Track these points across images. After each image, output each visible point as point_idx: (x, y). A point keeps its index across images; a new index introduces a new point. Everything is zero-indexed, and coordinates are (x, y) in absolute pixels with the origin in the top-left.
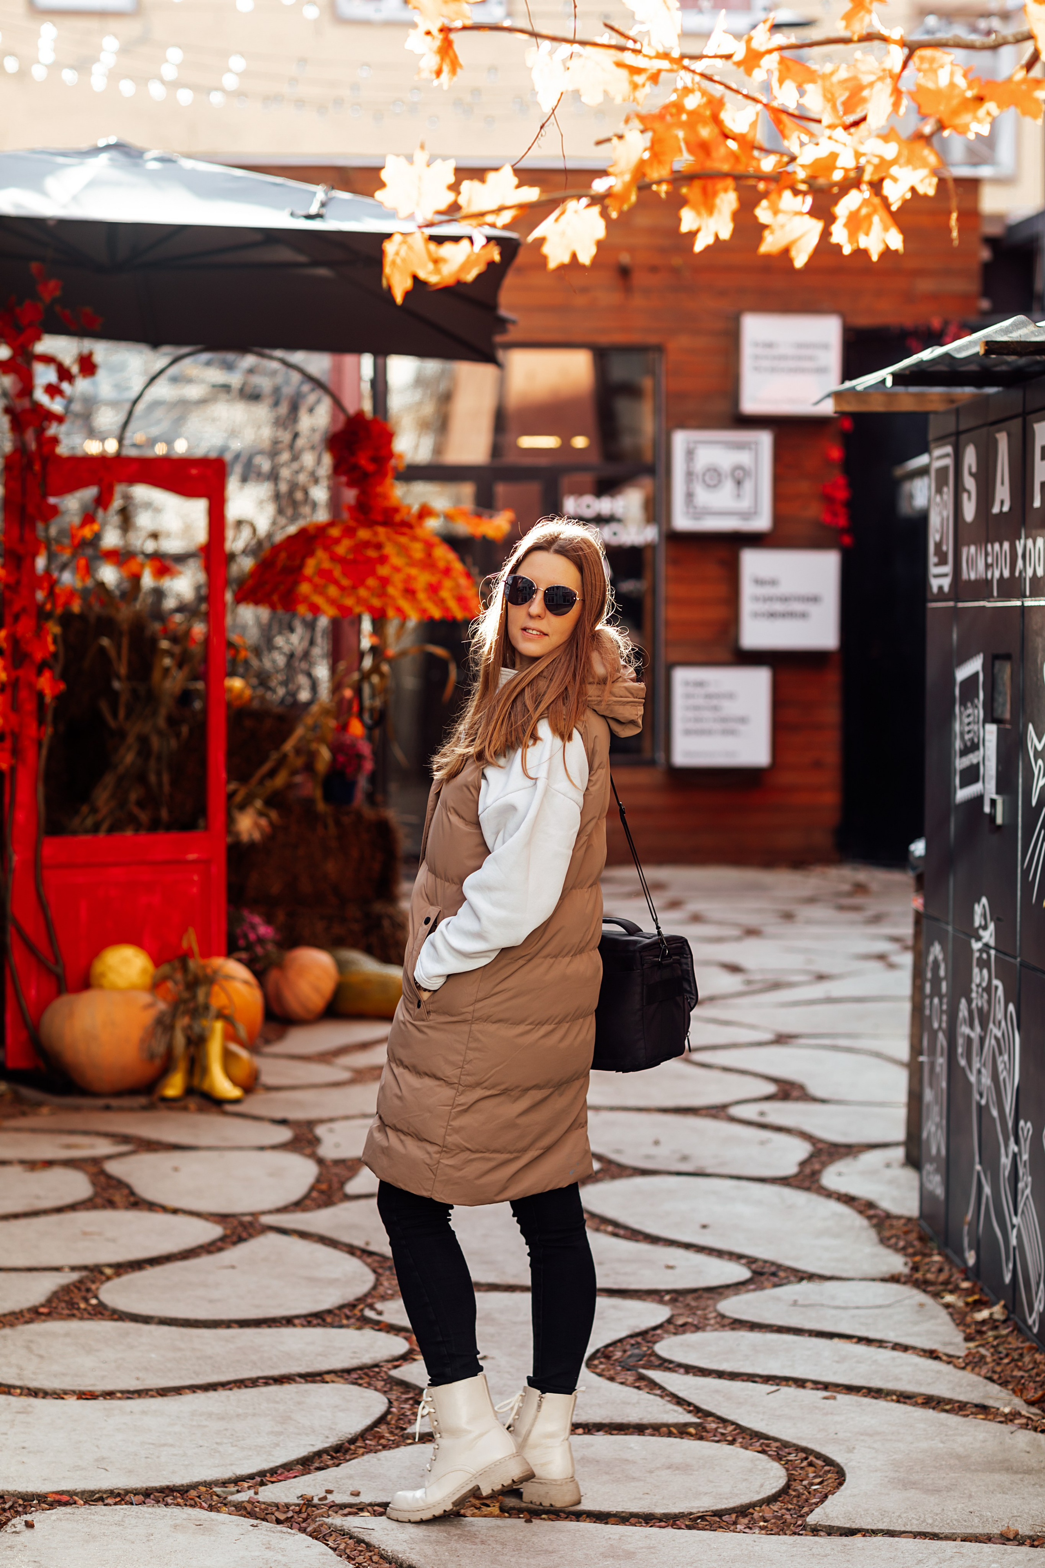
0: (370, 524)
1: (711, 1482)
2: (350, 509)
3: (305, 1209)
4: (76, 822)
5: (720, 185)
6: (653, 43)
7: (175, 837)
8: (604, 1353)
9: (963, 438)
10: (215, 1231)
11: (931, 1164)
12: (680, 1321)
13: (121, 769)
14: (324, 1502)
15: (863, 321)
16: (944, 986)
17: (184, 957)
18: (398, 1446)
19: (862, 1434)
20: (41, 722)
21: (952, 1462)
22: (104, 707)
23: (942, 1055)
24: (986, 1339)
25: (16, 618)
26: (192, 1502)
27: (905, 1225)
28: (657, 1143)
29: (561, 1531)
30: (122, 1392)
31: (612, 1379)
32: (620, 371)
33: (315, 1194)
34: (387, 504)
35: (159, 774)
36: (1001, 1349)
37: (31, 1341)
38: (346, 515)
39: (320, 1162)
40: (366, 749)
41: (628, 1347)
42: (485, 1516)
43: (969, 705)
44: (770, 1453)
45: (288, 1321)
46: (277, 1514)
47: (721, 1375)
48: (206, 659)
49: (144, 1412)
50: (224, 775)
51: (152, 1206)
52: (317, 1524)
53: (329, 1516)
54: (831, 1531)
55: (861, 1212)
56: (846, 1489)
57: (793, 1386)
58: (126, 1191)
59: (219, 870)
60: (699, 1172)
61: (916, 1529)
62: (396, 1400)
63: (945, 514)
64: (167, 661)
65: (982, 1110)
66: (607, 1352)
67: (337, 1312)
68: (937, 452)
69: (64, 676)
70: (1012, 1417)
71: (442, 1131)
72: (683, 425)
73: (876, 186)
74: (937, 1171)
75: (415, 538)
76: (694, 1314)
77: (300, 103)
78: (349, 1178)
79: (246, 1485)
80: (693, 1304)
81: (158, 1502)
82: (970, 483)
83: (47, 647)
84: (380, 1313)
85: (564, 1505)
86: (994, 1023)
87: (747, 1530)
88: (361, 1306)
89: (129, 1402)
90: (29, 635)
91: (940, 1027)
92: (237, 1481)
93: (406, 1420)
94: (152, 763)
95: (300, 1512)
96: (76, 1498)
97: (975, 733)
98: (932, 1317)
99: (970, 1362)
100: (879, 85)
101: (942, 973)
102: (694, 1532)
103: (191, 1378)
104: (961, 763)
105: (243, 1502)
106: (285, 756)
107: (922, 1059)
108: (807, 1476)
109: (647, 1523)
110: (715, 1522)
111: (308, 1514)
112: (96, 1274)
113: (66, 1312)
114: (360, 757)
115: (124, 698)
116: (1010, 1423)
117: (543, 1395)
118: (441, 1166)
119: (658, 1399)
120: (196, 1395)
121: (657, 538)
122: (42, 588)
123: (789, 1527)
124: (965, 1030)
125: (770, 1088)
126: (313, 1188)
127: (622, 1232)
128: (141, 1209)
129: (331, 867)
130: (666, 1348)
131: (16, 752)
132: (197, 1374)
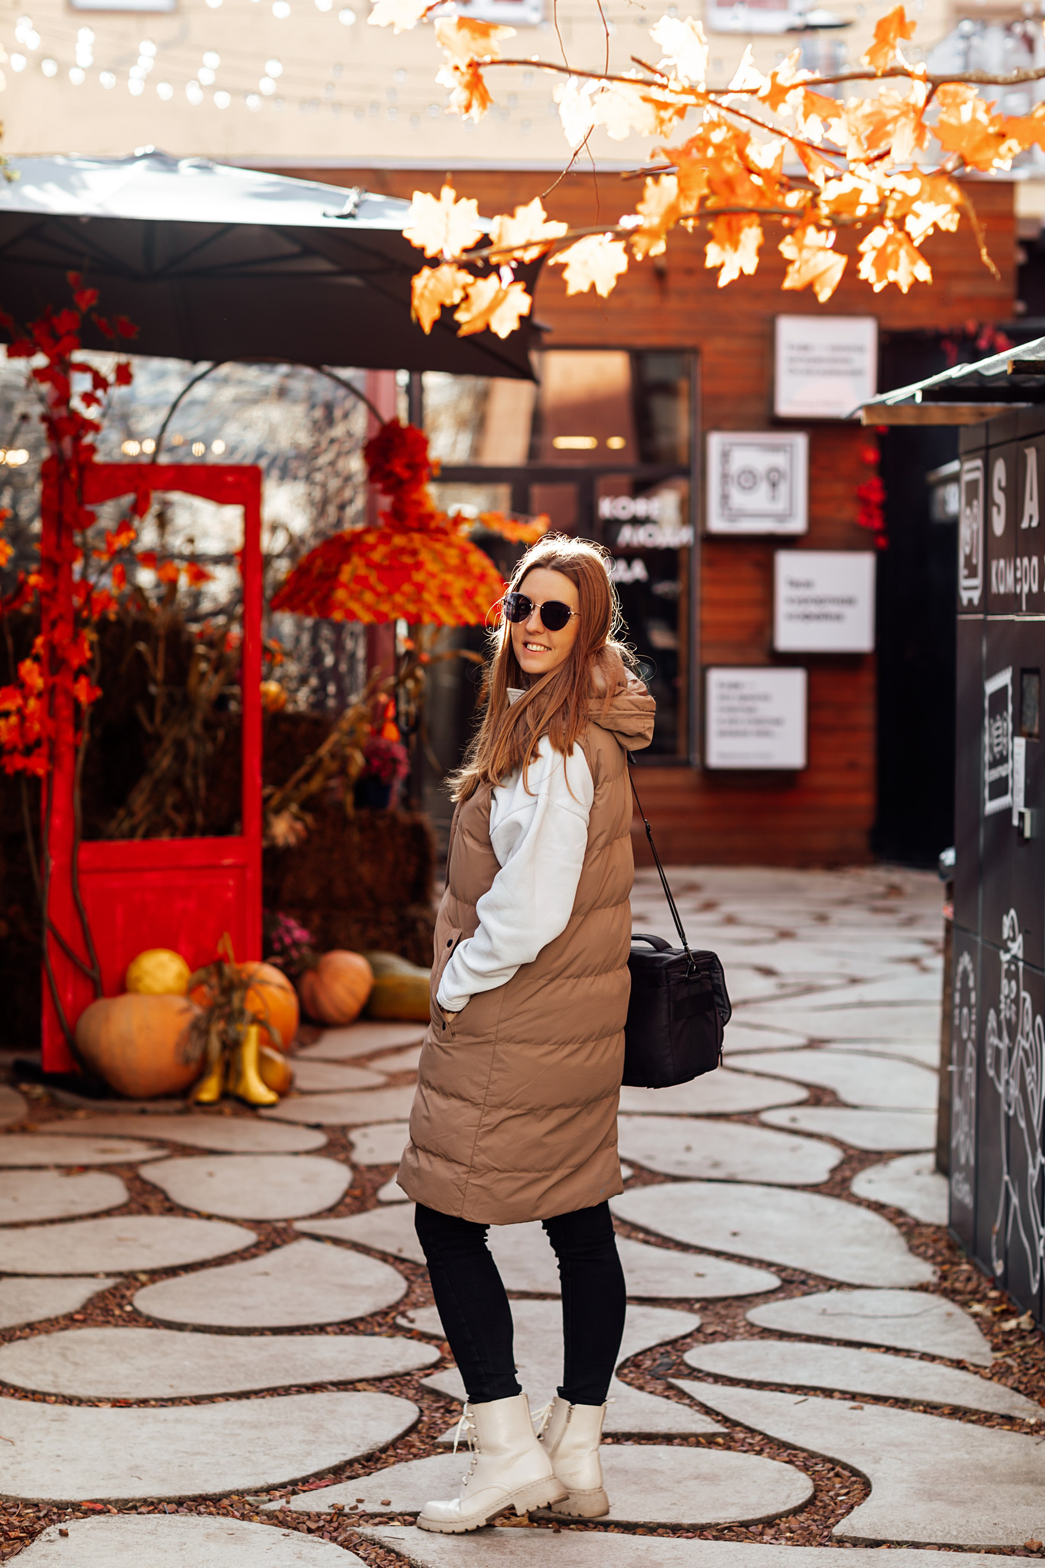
0: (405, 530)
1: (738, 1492)
2: (385, 515)
3: (339, 1215)
4: (113, 826)
5: (745, 221)
6: (680, 77)
7: (210, 841)
8: (634, 1362)
9: (993, 451)
10: (248, 1237)
11: (960, 1172)
12: (710, 1330)
13: (157, 773)
14: (355, 1512)
15: (899, 323)
16: (973, 997)
17: (220, 962)
18: (428, 1455)
19: (888, 1445)
20: (78, 727)
21: (977, 1473)
22: (141, 711)
23: (971, 1065)
24: (1013, 1349)
25: (54, 624)
26: (225, 1511)
27: (934, 1233)
28: (688, 1149)
29: (588, 1542)
30: (156, 1400)
31: (641, 1388)
32: (656, 370)
33: (348, 1200)
34: (423, 511)
35: (195, 779)
36: (1027, 1359)
37: (66, 1348)
38: (381, 522)
39: (354, 1167)
40: (400, 752)
41: (658, 1356)
42: (514, 1526)
43: (998, 717)
44: (797, 1463)
45: (321, 1329)
46: (309, 1523)
47: (749, 1384)
48: (241, 664)
49: (177, 1421)
50: (259, 781)
51: (186, 1212)
52: (348, 1533)
53: (360, 1525)
54: (857, 1542)
55: (891, 1220)
56: (872, 1500)
57: (821, 1395)
58: (161, 1197)
59: (254, 875)
60: (730, 1178)
61: (941, 1541)
62: (428, 1409)
63: (975, 527)
64: (203, 666)
65: (1010, 1121)
66: (636, 1361)
67: (369, 1319)
68: (968, 465)
69: (101, 682)
70: (1037, 1428)
71: (469, 1152)
72: (718, 427)
73: (899, 223)
74: (966, 1180)
75: (450, 545)
76: (724, 1322)
77: (337, 106)
78: (383, 1184)
79: (278, 1494)
80: (723, 1312)
81: (191, 1510)
82: (999, 497)
83: (84, 654)
84: (412, 1321)
85: (592, 1515)
86: (1022, 1034)
87: (773, 1541)
88: (393, 1314)
89: (163, 1410)
90: (66, 641)
91: (969, 1037)
92: (269, 1489)
93: (437, 1429)
94: (188, 767)
95: (331, 1521)
96: (110, 1507)
97: (1004, 746)
98: (960, 1327)
99: (997, 1373)
100: (903, 120)
101: (971, 983)
102: (721, 1542)
103: (224, 1386)
104: (990, 775)
105: (275, 1511)
106: (320, 761)
107: (952, 1068)
108: (833, 1487)
109: (674, 1534)
110: (742, 1533)
111: (339, 1524)
112: (131, 1280)
113: (101, 1318)
114: (395, 761)
115: (160, 703)
116: (1035, 1435)
117: (573, 1406)
118: (470, 1186)
119: (687, 1408)
120: (228, 1403)
121: (692, 540)
122: (78, 595)
123: (815, 1537)
124: (993, 1040)
125: (802, 1094)
126: (346, 1194)
127: (652, 1239)
128: (175, 1215)
129: (365, 870)
130: (695, 1357)
131: (52, 757)
132: (230, 1382)
